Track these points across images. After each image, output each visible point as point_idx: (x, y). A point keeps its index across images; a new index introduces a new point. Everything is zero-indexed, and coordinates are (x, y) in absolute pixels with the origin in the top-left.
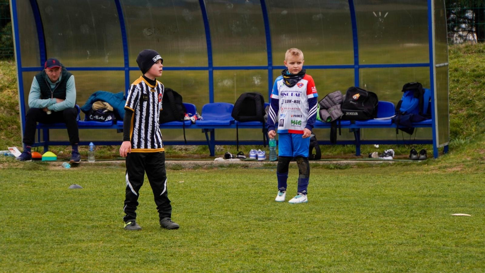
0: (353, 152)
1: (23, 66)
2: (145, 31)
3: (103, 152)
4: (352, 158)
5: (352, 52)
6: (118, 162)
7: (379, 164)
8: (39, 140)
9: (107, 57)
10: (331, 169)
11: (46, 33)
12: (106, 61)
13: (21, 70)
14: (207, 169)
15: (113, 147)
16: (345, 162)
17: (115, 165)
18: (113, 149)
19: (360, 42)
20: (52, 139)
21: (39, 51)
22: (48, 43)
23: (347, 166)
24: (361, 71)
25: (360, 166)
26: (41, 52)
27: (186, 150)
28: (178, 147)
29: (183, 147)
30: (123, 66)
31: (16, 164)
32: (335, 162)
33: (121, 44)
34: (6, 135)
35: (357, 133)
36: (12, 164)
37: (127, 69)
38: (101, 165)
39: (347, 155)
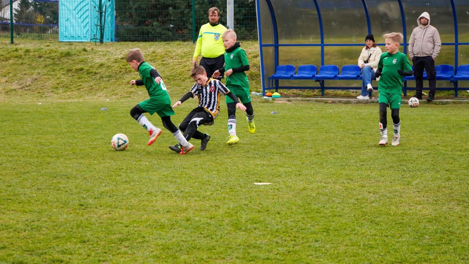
0: (453, 95)
1: (263, 44)
2: (333, 23)
3: (309, 93)
4: (452, 98)
5: (454, 35)
6: (314, 99)
7: (466, 102)
8: (272, 86)
9: (311, 38)
10: (437, 104)
11: (278, 24)
12: (311, 41)
13: (261, 46)
14: (365, 103)
15: (315, 90)
16: (446, 100)
17: (312, 100)
18: (315, 91)
19: (459, 30)
20: (280, 85)
21: (273, 34)
22: (279, 30)
23: (447, 103)
24: (459, 46)
25: (454, 103)
26: (275, 36)
27: (356, 92)
28: (352, 90)
29: (355, 90)
30: (320, 43)
31: (256, 99)
32: (440, 100)
33: (319, 31)
34: (256, 82)
35: (456, 84)
36: (254, 99)
37: (322, 45)
38: (304, 100)
39: (449, 97)
